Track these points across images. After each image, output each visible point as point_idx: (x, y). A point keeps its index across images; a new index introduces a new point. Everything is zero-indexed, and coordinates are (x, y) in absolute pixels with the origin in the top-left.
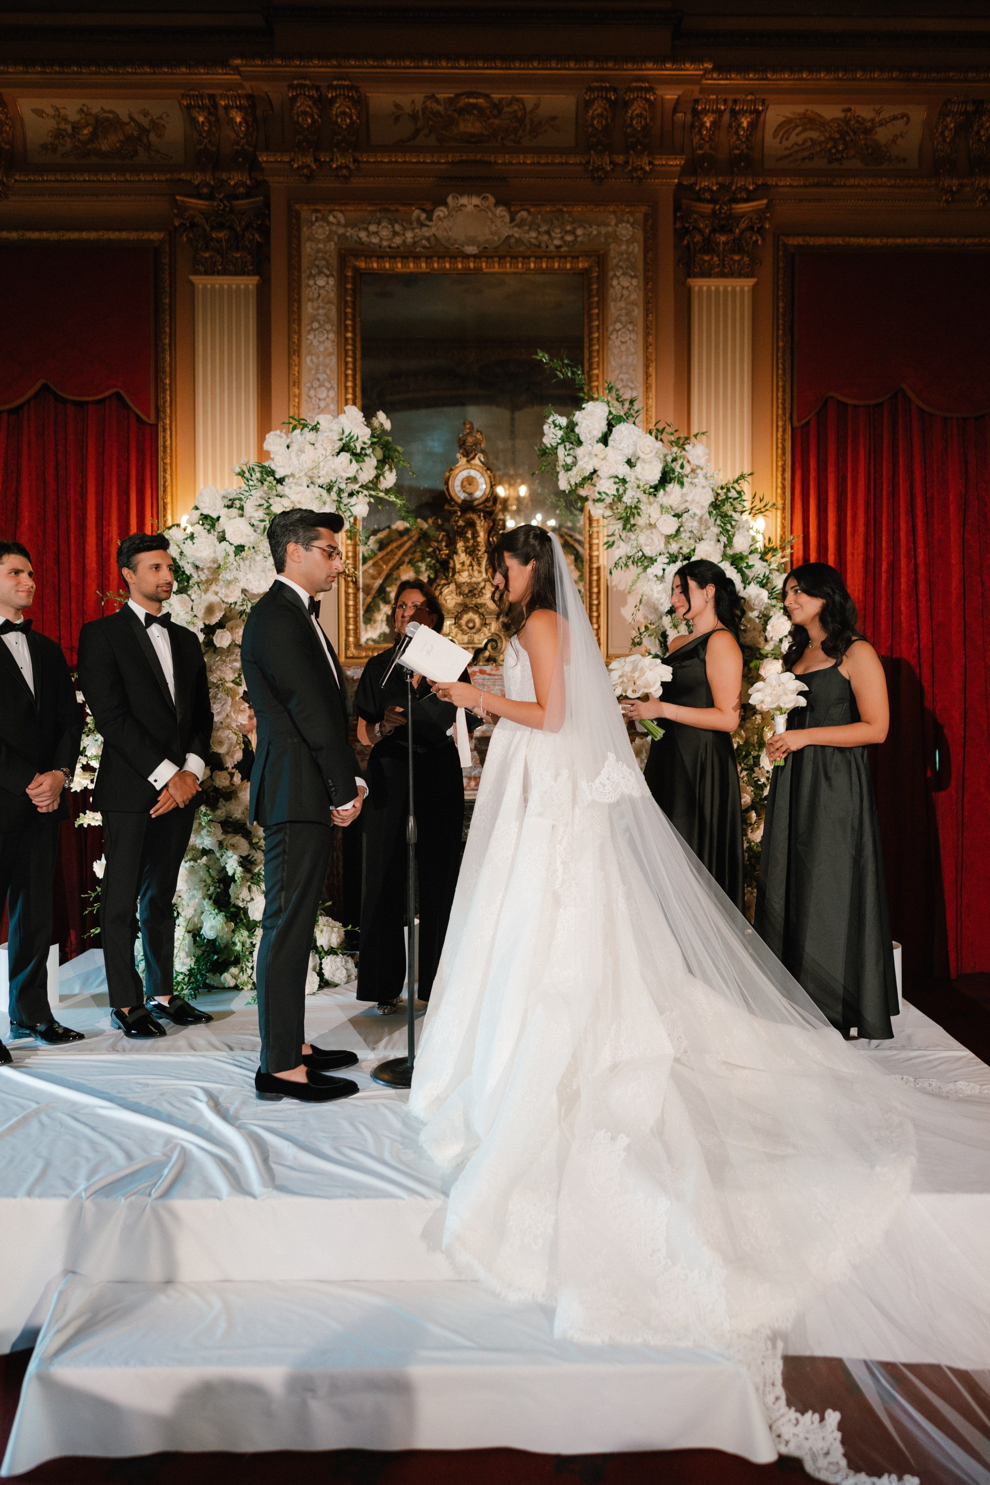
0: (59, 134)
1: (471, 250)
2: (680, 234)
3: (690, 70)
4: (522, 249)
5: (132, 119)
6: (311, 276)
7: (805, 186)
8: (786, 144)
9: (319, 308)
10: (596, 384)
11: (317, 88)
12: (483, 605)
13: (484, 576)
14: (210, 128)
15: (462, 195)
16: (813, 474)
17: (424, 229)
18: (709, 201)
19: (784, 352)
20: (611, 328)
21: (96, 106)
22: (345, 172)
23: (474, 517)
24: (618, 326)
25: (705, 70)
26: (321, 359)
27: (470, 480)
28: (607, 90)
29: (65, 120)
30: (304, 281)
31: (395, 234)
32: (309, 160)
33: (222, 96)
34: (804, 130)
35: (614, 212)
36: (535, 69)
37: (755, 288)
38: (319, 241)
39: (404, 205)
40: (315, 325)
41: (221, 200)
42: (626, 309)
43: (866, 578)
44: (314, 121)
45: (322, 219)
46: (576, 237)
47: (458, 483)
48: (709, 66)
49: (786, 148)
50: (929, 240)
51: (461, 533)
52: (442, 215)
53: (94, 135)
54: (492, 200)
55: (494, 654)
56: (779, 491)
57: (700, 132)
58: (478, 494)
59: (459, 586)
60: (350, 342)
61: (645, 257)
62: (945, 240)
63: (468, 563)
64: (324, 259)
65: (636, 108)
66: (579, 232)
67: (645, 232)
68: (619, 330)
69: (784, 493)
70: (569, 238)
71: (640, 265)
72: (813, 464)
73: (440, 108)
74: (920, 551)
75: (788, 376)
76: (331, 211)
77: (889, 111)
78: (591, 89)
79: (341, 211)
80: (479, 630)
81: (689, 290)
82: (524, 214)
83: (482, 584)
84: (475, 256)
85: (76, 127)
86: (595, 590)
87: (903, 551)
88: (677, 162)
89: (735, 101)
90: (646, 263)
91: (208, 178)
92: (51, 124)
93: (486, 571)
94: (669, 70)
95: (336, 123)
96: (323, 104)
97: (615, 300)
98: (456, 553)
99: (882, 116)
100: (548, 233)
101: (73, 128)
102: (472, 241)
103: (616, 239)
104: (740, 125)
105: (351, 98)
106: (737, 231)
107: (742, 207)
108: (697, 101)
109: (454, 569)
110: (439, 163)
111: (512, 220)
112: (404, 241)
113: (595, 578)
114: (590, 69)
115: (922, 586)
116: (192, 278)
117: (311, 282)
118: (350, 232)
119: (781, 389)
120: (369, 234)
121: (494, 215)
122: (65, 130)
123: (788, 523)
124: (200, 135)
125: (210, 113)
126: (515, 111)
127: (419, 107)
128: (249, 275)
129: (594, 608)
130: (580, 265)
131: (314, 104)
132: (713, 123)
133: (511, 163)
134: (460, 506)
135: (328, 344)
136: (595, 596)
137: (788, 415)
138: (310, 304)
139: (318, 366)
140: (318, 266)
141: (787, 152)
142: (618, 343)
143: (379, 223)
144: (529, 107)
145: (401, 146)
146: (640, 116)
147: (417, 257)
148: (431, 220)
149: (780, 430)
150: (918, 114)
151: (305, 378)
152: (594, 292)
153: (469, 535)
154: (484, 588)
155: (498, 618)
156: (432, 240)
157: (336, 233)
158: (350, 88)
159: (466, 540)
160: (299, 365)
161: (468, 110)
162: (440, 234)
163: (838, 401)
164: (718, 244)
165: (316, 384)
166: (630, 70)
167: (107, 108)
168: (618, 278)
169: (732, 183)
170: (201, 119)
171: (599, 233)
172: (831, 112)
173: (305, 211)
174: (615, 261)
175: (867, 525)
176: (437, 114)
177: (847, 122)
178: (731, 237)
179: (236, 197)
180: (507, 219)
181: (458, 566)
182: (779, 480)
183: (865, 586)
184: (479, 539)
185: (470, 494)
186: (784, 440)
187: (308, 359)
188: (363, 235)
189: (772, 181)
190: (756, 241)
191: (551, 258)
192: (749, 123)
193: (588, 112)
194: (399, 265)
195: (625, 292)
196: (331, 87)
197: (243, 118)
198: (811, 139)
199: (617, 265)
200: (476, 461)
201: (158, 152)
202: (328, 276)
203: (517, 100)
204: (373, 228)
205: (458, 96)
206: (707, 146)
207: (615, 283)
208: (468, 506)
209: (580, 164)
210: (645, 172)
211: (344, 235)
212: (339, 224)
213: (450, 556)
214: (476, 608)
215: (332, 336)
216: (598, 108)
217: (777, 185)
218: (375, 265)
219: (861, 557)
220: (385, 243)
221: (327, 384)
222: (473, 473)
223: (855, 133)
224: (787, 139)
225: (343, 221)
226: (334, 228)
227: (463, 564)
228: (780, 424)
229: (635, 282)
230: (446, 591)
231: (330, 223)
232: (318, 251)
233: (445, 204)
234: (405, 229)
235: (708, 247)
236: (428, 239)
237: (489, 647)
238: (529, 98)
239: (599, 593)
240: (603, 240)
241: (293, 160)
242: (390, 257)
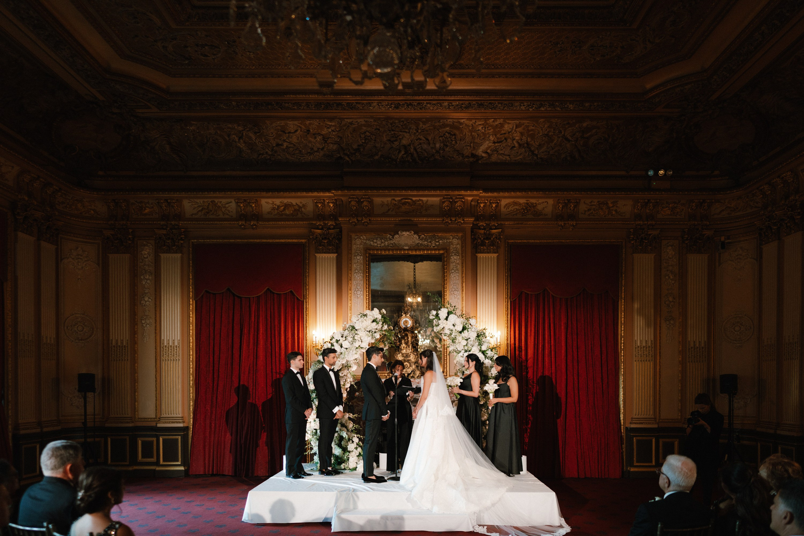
0: (273, 209)
1: (407, 248)
2: (474, 239)
3: (475, 193)
4: (422, 247)
5: (297, 204)
6: (355, 256)
7: (514, 224)
8: (508, 210)
9: (357, 266)
10: (446, 289)
11: (358, 198)
12: (410, 360)
13: (411, 351)
14: (322, 208)
15: (403, 231)
16: (517, 316)
17: (391, 241)
18: (483, 229)
19: (508, 277)
20: (451, 272)
21: (285, 201)
22: (366, 224)
23: (408, 333)
24: (453, 271)
25: (480, 193)
26: (358, 282)
27: (406, 322)
28: (449, 198)
29: (276, 205)
30: (353, 258)
31: (382, 242)
32: (355, 220)
33: (327, 200)
34: (514, 206)
35: (452, 235)
36: (426, 193)
37: (498, 256)
38: (358, 245)
39: (385, 233)
40: (357, 271)
41: (326, 231)
42: (455, 265)
43: (534, 350)
44: (356, 208)
45: (359, 238)
46: (440, 243)
47: (402, 322)
48: (481, 192)
49: (508, 211)
50: (555, 241)
51: (403, 338)
52: (397, 237)
53: (284, 209)
54: (413, 232)
55: (414, 375)
56: (506, 322)
57: (480, 208)
58: (409, 326)
59: (403, 354)
60: (368, 276)
61: (462, 249)
62: (560, 241)
63: (405, 347)
64: (359, 250)
65: (458, 204)
66: (441, 242)
67: (462, 242)
68: (453, 273)
69: (508, 323)
70: (437, 244)
71: (460, 252)
72: (517, 313)
73: (396, 203)
74: (552, 341)
75: (509, 285)
76: (361, 235)
77: (541, 201)
78: (444, 198)
79: (365, 235)
80: (409, 368)
81: (477, 257)
82: (423, 236)
83: (410, 354)
84: (408, 250)
85: (279, 207)
86: (446, 355)
87: (546, 341)
88: (472, 219)
89: (491, 200)
90: (462, 251)
91: (322, 223)
92: (271, 206)
93: (411, 349)
94: (469, 193)
95: (364, 208)
96: (359, 202)
97: (452, 263)
98: (402, 344)
99: (539, 202)
100: (430, 242)
101: (278, 207)
102: (406, 245)
103: (452, 244)
104: (492, 206)
105: (368, 201)
106: (492, 239)
107: (494, 231)
108: (478, 200)
109: (401, 349)
110: (396, 220)
111: (419, 238)
112: (385, 245)
113: (445, 351)
114: (444, 192)
115: (553, 353)
116: (316, 254)
117: (355, 258)
118: (367, 242)
119: (506, 289)
120: (374, 242)
121: (414, 237)
122: (275, 208)
123: (509, 332)
124: (319, 209)
125: (323, 204)
126: (420, 203)
127: (389, 202)
128: (334, 253)
129: (445, 360)
130: (441, 252)
131: (357, 203)
132: (484, 206)
133: (419, 220)
134: (403, 329)
135: (361, 277)
136: (445, 357)
137: (509, 297)
138: (355, 265)
139: (357, 284)
140: (357, 253)
141: (509, 213)
142: (453, 276)
143: (377, 239)
144: (424, 202)
145: (384, 215)
146: (460, 206)
147: (389, 250)
148: (393, 238)
149: (506, 302)
150: (551, 201)
151: (353, 288)
152: (445, 261)
153: (406, 338)
154: (410, 355)
155: (415, 364)
156: (394, 244)
157: (363, 242)
158: (368, 198)
159: (405, 340)
160: (351, 284)
161: (405, 204)
162: (396, 242)
163: (526, 293)
164: (486, 243)
165: (357, 290)
166: (457, 193)
167: (289, 201)
168: (453, 256)
169: (490, 224)
170: (320, 206)
171: (447, 242)
172: (522, 201)
173: (353, 236)
174: (452, 250)
175: (535, 333)
176: (395, 204)
177: (527, 204)
178: (490, 241)
179: (330, 229)
180: (418, 238)
181: (402, 348)
182: (506, 318)
183: (534, 353)
184: (409, 340)
185: (406, 326)
186: (508, 305)
187: (354, 282)
188: (372, 243)
189: (502, 222)
190: (498, 242)
191: (431, 250)
192: (495, 206)
193: (443, 204)
194: (383, 252)
195: (455, 261)
196: (362, 198)
197: (333, 205)
198: (516, 209)
199: (453, 252)
200: (408, 315)
201: (305, 214)
202: (360, 256)
203: (421, 200)
204: (375, 241)
205: (402, 199)
206: (482, 212)
207: (452, 257)
208: (406, 329)
209: (441, 220)
210: (462, 223)
211: (365, 243)
212: (364, 239)
213: (400, 345)
214: (408, 361)
215: (362, 274)
216: (446, 204)
217: (505, 224)
218: (376, 252)
219: (533, 343)
220: (379, 246)
221: (360, 290)
222: (407, 319)
223: (530, 207)
224: (508, 209)
225: (365, 238)
226: (362, 240)
227: (404, 347)
228: (506, 300)
229: (458, 257)
230: (398, 356)
231: (361, 239)
232: (357, 248)
233: (398, 234)
234: (385, 241)
235: (483, 244)
236: (392, 244)
237: (412, 373)
238: (425, 199)
239: (447, 355)
240: (448, 244)
241: (350, 220)
242: (381, 250)
